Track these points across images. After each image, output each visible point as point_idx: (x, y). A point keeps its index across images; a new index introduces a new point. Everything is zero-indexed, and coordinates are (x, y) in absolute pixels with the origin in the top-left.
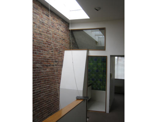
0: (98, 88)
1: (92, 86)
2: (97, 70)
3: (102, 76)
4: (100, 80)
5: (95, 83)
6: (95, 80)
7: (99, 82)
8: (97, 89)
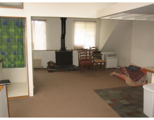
0: (12, 65)
1: (2, 63)
2: (9, 39)
3: (16, 47)
4: (15, 54)
5: (7, 59)
6: (7, 54)
7: (12, 56)
8: (10, 67)
